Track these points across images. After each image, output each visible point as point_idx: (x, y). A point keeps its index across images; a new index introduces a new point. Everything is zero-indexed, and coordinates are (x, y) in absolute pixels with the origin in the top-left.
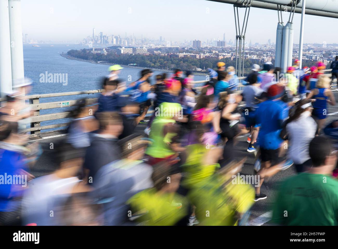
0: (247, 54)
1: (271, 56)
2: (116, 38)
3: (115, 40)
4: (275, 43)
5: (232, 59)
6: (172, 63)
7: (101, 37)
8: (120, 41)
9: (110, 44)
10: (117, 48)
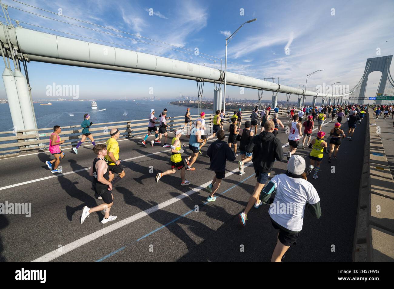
0: (236, 103)
1: (245, 104)
2: (188, 97)
3: (188, 98)
4: (213, 99)
5: (231, 105)
6: (209, 106)
7: (183, 96)
8: (190, 98)
9: (186, 99)
10: (188, 101)
